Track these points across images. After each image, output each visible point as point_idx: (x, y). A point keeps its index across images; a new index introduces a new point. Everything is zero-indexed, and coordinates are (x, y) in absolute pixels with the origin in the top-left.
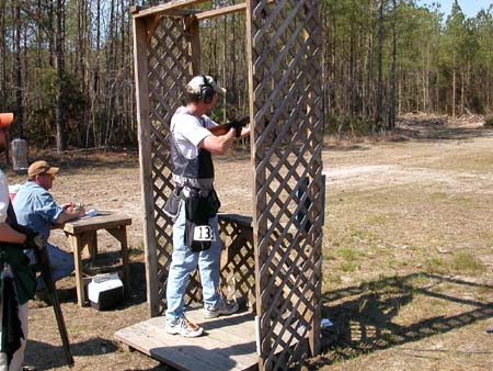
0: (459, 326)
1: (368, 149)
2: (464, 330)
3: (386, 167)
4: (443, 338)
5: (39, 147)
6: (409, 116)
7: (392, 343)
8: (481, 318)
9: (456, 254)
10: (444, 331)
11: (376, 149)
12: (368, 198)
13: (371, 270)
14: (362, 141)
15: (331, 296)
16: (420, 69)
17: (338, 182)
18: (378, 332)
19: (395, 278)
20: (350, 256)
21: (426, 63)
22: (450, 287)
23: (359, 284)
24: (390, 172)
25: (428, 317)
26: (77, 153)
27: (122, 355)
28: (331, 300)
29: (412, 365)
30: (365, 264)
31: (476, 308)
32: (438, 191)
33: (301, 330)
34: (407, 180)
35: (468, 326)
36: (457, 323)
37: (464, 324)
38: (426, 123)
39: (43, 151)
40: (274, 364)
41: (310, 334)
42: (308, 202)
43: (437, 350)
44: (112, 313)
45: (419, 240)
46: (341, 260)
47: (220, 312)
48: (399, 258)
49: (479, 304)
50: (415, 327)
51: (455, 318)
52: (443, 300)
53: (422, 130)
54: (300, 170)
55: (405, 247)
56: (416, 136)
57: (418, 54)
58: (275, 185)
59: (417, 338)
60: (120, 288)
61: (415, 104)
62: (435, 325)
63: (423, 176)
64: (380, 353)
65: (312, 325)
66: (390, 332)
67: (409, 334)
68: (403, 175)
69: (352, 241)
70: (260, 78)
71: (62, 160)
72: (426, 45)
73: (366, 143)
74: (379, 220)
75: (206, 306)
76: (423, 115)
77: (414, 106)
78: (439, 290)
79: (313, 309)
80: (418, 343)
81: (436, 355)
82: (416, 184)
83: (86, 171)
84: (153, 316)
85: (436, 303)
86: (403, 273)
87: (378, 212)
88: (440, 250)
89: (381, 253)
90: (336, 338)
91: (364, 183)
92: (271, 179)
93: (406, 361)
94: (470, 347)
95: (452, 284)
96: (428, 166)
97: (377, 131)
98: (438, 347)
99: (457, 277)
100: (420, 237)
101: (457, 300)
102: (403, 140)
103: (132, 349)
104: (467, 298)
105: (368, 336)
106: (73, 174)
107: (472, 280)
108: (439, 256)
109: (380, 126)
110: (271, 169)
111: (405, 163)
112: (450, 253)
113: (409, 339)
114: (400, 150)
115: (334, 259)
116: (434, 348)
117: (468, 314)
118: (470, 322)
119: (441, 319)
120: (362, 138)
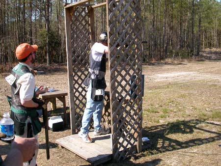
0: (207, 143)
1: (186, 64)
2: (209, 145)
3: (192, 73)
4: (198, 148)
5: (40, 63)
6: (208, 50)
7: (174, 149)
8: (218, 140)
9: (214, 111)
10: (199, 145)
11: (189, 65)
12: (181, 86)
13: (174, 118)
14: (184, 61)
15: (153, 128)
16: (213, 28)
17: (168, 79)
18: (170, 144)
19: (183, 121)
20: (165, 111)
21: (215, 25)
22: (207, 126)
23: (167, 123)
24: (193, 75)
25: (194, 138)
26: (56, 66)
27: (58, 149)
28: (153, 130)
29: (181, 158)
30: (171, 115)
31: (217, 135)
32: (214, 83)
33: (132, 141)
34: (200, 78)
35: (211, 143)
36: (206, 141)
37: (209, 142)
38: (216, 53)
39: (41, 65)
40: (119, 155)
41: (136, 143)
42: (135, 86)
43: (194, 153)
44: (58, 132)
45: (199, 105)
46: (161, 113)
47: (101, 133)
48: (187, 112)
49: (218, 134)
50: (187, 143)
51: (206, 139)
52: (202, 131)
53: (213, 56)
54: (131, 72)
55: (192, 108)
56: (210, 59)
57: (212, 21)
58: (119, 78)
59: (186, 147)
60: (62, 122)
61: (211, 44)
62: (196, 142)
63: (208, 77)
64: (168, 152)
65: (138, 139)
66: (175, 144)
67: (183, 145)
68: (199, 76)
69: (168, 105)
70: (112, 33)
71: (49, 69)
72: (216, 18)
73: (186, 61)
74: (183, 96)
75: (95, 130)
76: (214, 49)
77: (210, 45)
78: (202, 127)
79: (138, 133)
80: (186, 149)
81: (193, 155)
82: (204, 81)
83: (59, 73)
84: (73, 134)
85: (199, 132)
86: (187, 119)
87: (183, 92)
88: (207, 109)
89: (180, 110)
90: (150, 146)
91: (180, 80)
92: (117, 76)
93: (179, 157)
94: (209, 152)
95: (209, 124)
96: (211, 72)
97: (191, 56)
98: (195, 151)
99: (212, 122)
100: (200, 104)
101: (209, 132)
102: (202, 60)
103: (63, 147)
104: (214, 131)
105: (165, 145)
106: (53, 74)
107: (218, 123)
108: (206, 112)
109: (193, 54)
110: (118, 72)
111: (201, 71)
112: (211, 111)
113: (183, 147)
114: (201, 65)
115: (158, 112)
116: (193, 152)
117: (212, 138)
118: (212, 141)
119: (199, 140)
120: (184, 60)
